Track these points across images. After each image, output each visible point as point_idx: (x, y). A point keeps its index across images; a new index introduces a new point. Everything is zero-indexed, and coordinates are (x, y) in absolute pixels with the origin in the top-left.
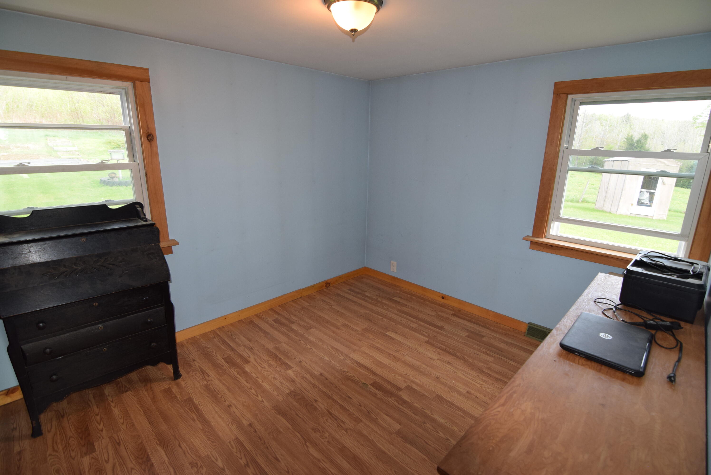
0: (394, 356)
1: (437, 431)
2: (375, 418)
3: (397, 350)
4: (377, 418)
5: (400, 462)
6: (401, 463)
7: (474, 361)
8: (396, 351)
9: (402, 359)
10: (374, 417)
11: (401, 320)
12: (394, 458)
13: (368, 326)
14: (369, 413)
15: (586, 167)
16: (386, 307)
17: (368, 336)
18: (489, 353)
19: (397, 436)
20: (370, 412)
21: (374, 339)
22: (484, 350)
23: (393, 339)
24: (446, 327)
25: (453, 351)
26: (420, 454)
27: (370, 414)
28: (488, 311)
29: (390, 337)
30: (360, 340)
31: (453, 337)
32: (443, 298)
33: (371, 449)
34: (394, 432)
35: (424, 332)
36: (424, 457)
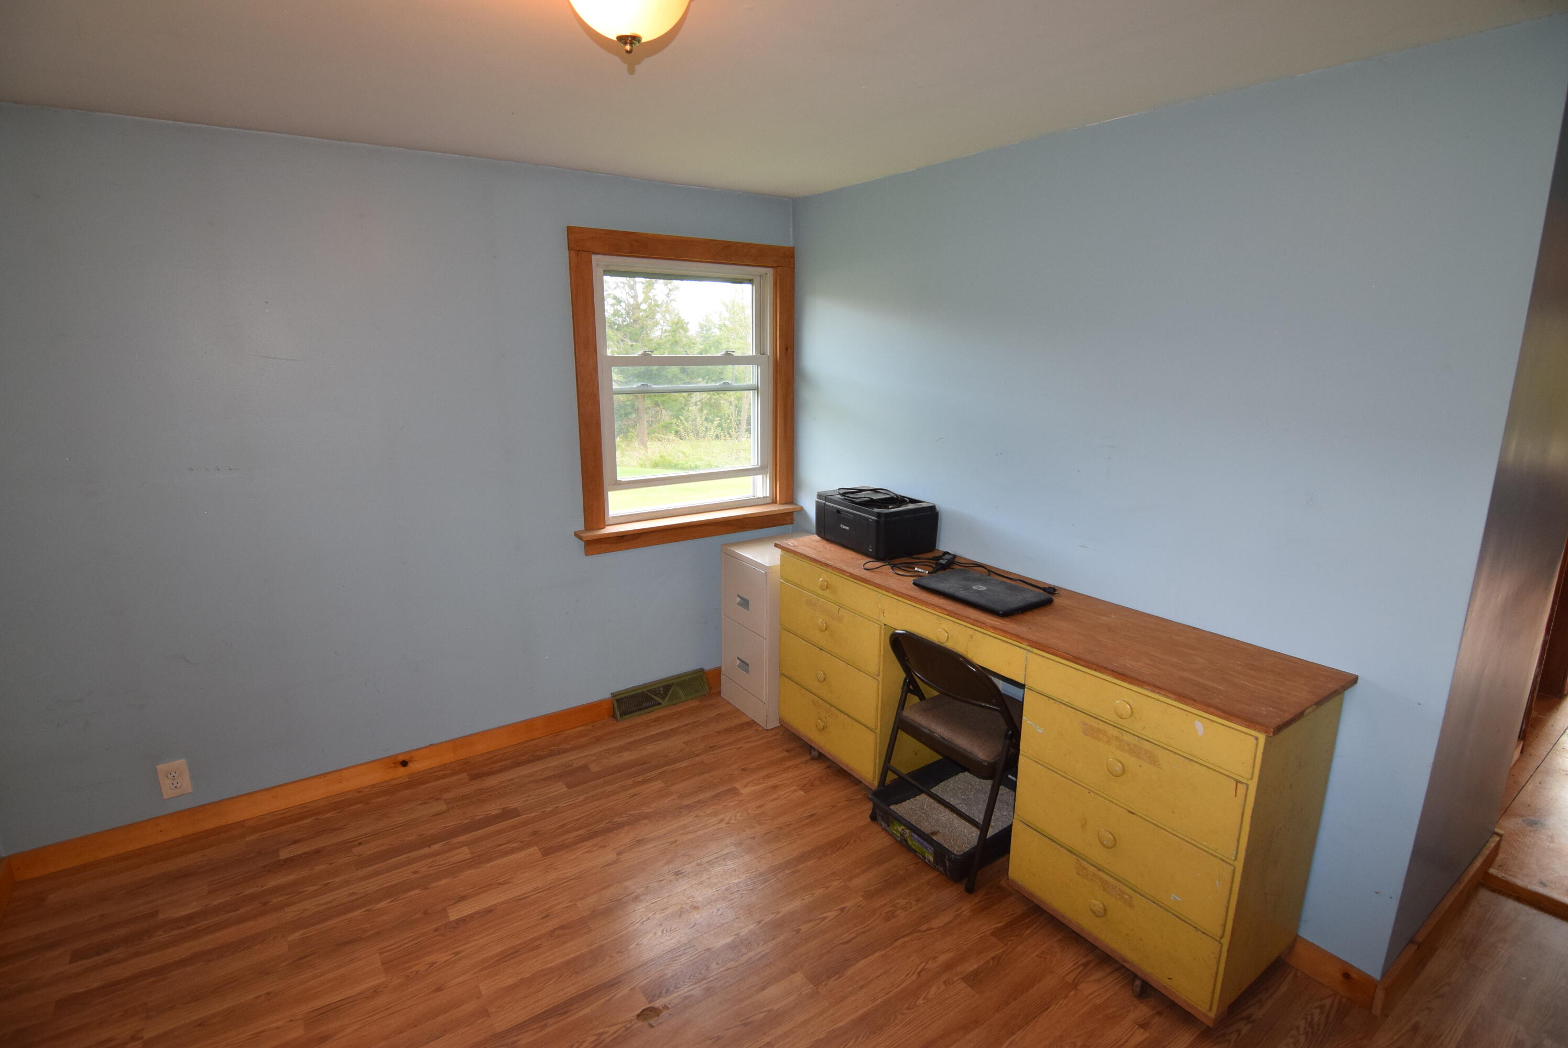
0: (562, 927)
1: (821, 918)
2: (765, 1013)
3: (545, 915)
4: (768, 1011)
5: (887, 996)
6: (891, 994)
7: (653, 806)
8: (542, 918)
9: (584, 914)
10: (762, 1015)
11: (415, 872)
12: (877, 1003)
13: (380, 953)
14: (746, 1025)
15: (634, 387)
16: (314, 888)
17: (433, 964)
18: (640, 779)
19: (823, 984)
20: (746, 1021)
21: (457, 953)
22: (630, 782)
23: (489, 911)
24: (515, 803)
25: (604, 823)
26: (872, 958)
27: (751, 1023)
28: (529, 724)
29: (476, 916)
30: (439, 989)
31: (556, 807)
32: (404, 764)
33: (854, 1040)
34: (811, 988)
35: (500, 845)
36: (877, 955)
